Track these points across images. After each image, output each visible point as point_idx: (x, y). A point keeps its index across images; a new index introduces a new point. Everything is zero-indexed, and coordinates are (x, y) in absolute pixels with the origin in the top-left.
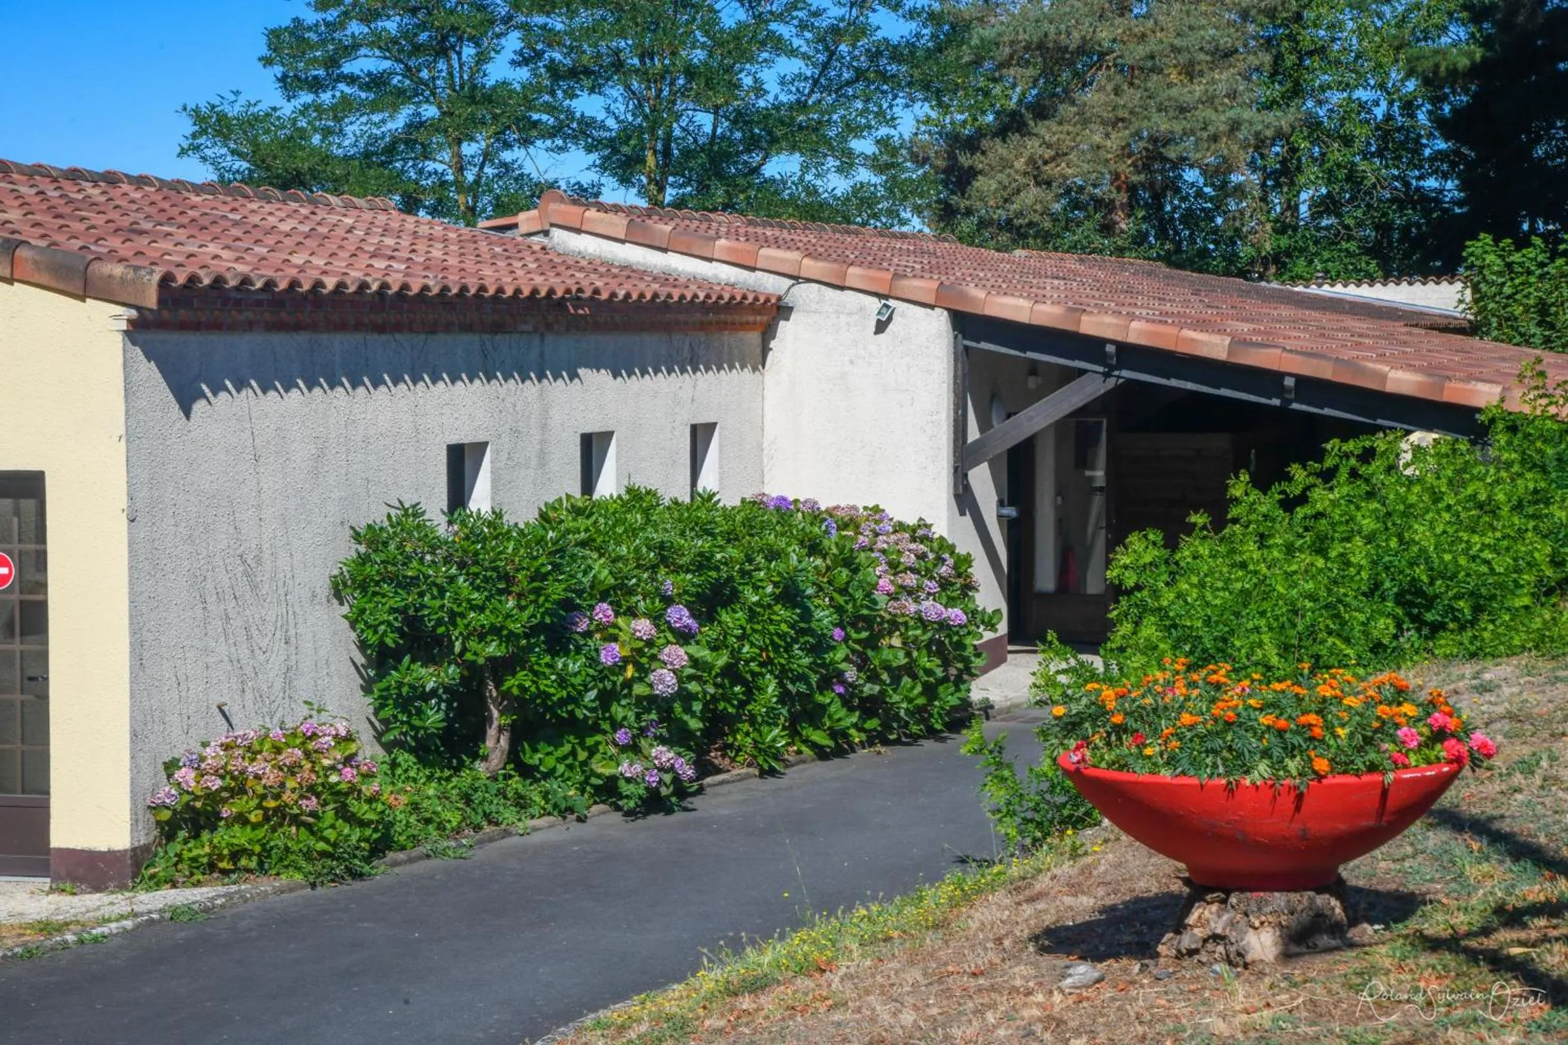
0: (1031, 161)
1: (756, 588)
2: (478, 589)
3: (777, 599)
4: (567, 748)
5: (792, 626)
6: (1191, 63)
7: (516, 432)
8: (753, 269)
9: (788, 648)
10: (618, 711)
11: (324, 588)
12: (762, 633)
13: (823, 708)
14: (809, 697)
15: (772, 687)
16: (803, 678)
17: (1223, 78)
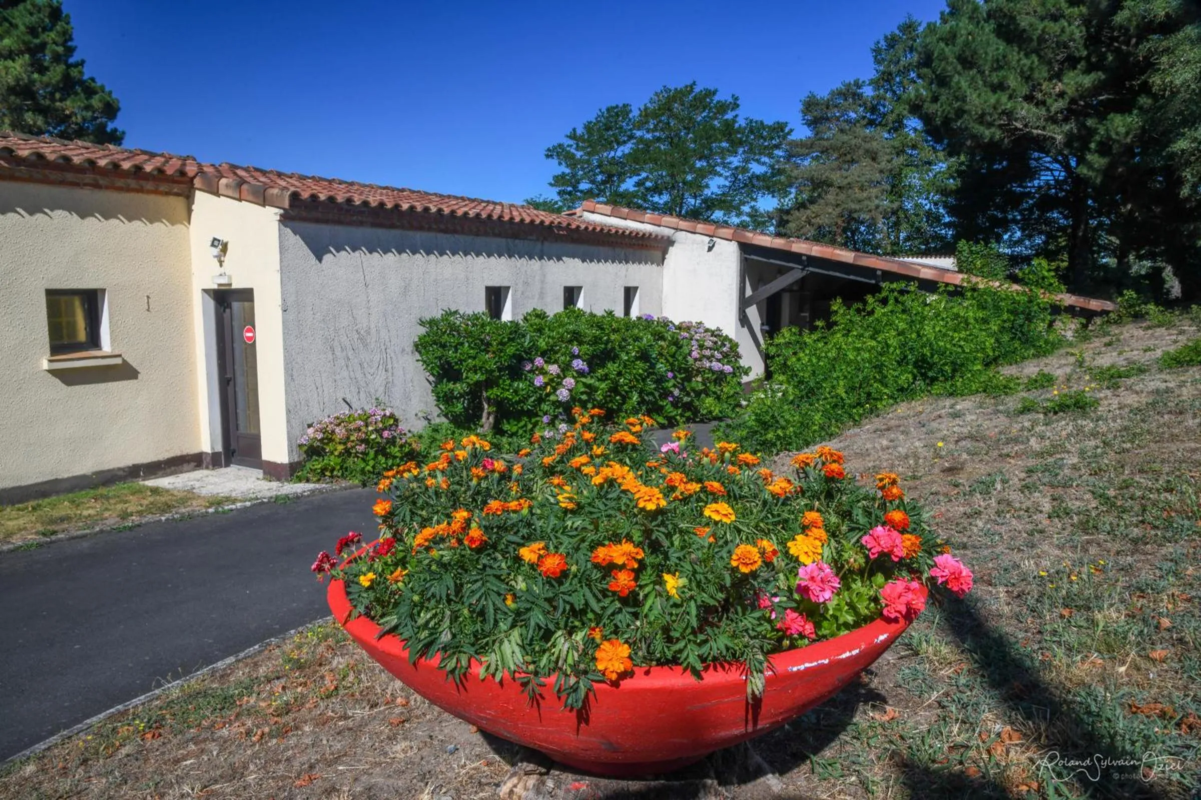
0: (807, 217)
1: (627, 353)
2: (473, 348)
3: (637, 358)
4: (522, 423)
5: (645, 371)
6: (863, 186)
7: (526, 283)
8: (659, 226)
9: (644, 380)
10: (545, 407)
11: (410, 348)
12: (630, 374)
13: (662, 407)
14: (656, 402)
15: (635, 397)
16: (652, 394)
17: (874, 191)
